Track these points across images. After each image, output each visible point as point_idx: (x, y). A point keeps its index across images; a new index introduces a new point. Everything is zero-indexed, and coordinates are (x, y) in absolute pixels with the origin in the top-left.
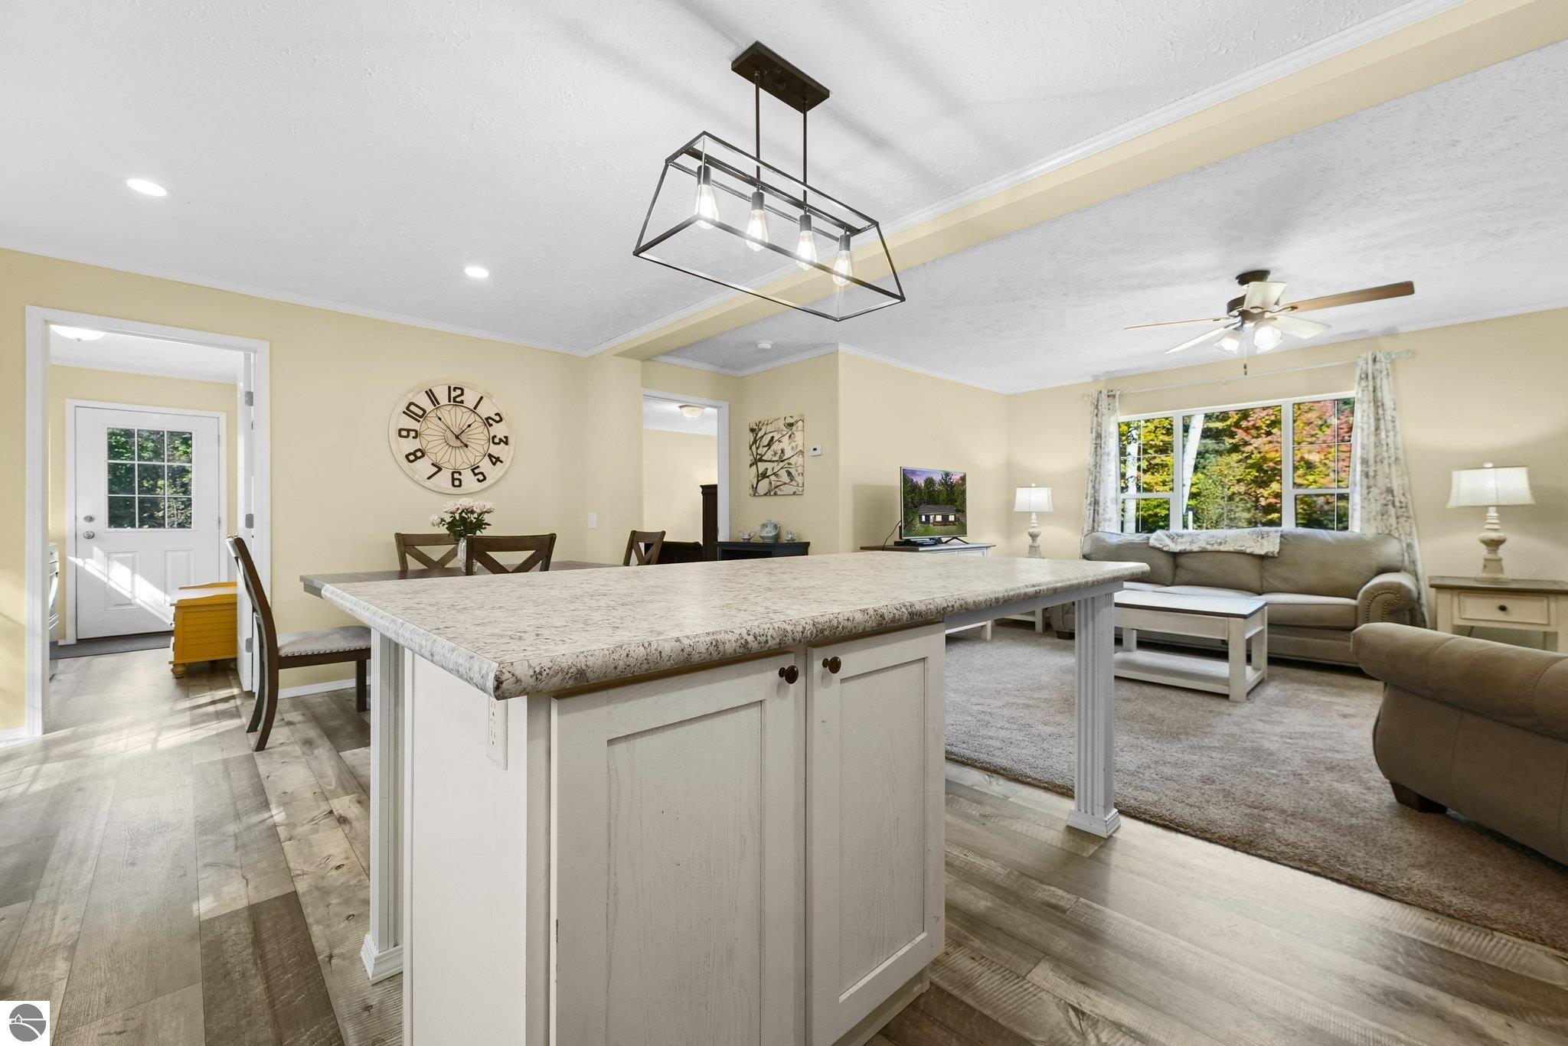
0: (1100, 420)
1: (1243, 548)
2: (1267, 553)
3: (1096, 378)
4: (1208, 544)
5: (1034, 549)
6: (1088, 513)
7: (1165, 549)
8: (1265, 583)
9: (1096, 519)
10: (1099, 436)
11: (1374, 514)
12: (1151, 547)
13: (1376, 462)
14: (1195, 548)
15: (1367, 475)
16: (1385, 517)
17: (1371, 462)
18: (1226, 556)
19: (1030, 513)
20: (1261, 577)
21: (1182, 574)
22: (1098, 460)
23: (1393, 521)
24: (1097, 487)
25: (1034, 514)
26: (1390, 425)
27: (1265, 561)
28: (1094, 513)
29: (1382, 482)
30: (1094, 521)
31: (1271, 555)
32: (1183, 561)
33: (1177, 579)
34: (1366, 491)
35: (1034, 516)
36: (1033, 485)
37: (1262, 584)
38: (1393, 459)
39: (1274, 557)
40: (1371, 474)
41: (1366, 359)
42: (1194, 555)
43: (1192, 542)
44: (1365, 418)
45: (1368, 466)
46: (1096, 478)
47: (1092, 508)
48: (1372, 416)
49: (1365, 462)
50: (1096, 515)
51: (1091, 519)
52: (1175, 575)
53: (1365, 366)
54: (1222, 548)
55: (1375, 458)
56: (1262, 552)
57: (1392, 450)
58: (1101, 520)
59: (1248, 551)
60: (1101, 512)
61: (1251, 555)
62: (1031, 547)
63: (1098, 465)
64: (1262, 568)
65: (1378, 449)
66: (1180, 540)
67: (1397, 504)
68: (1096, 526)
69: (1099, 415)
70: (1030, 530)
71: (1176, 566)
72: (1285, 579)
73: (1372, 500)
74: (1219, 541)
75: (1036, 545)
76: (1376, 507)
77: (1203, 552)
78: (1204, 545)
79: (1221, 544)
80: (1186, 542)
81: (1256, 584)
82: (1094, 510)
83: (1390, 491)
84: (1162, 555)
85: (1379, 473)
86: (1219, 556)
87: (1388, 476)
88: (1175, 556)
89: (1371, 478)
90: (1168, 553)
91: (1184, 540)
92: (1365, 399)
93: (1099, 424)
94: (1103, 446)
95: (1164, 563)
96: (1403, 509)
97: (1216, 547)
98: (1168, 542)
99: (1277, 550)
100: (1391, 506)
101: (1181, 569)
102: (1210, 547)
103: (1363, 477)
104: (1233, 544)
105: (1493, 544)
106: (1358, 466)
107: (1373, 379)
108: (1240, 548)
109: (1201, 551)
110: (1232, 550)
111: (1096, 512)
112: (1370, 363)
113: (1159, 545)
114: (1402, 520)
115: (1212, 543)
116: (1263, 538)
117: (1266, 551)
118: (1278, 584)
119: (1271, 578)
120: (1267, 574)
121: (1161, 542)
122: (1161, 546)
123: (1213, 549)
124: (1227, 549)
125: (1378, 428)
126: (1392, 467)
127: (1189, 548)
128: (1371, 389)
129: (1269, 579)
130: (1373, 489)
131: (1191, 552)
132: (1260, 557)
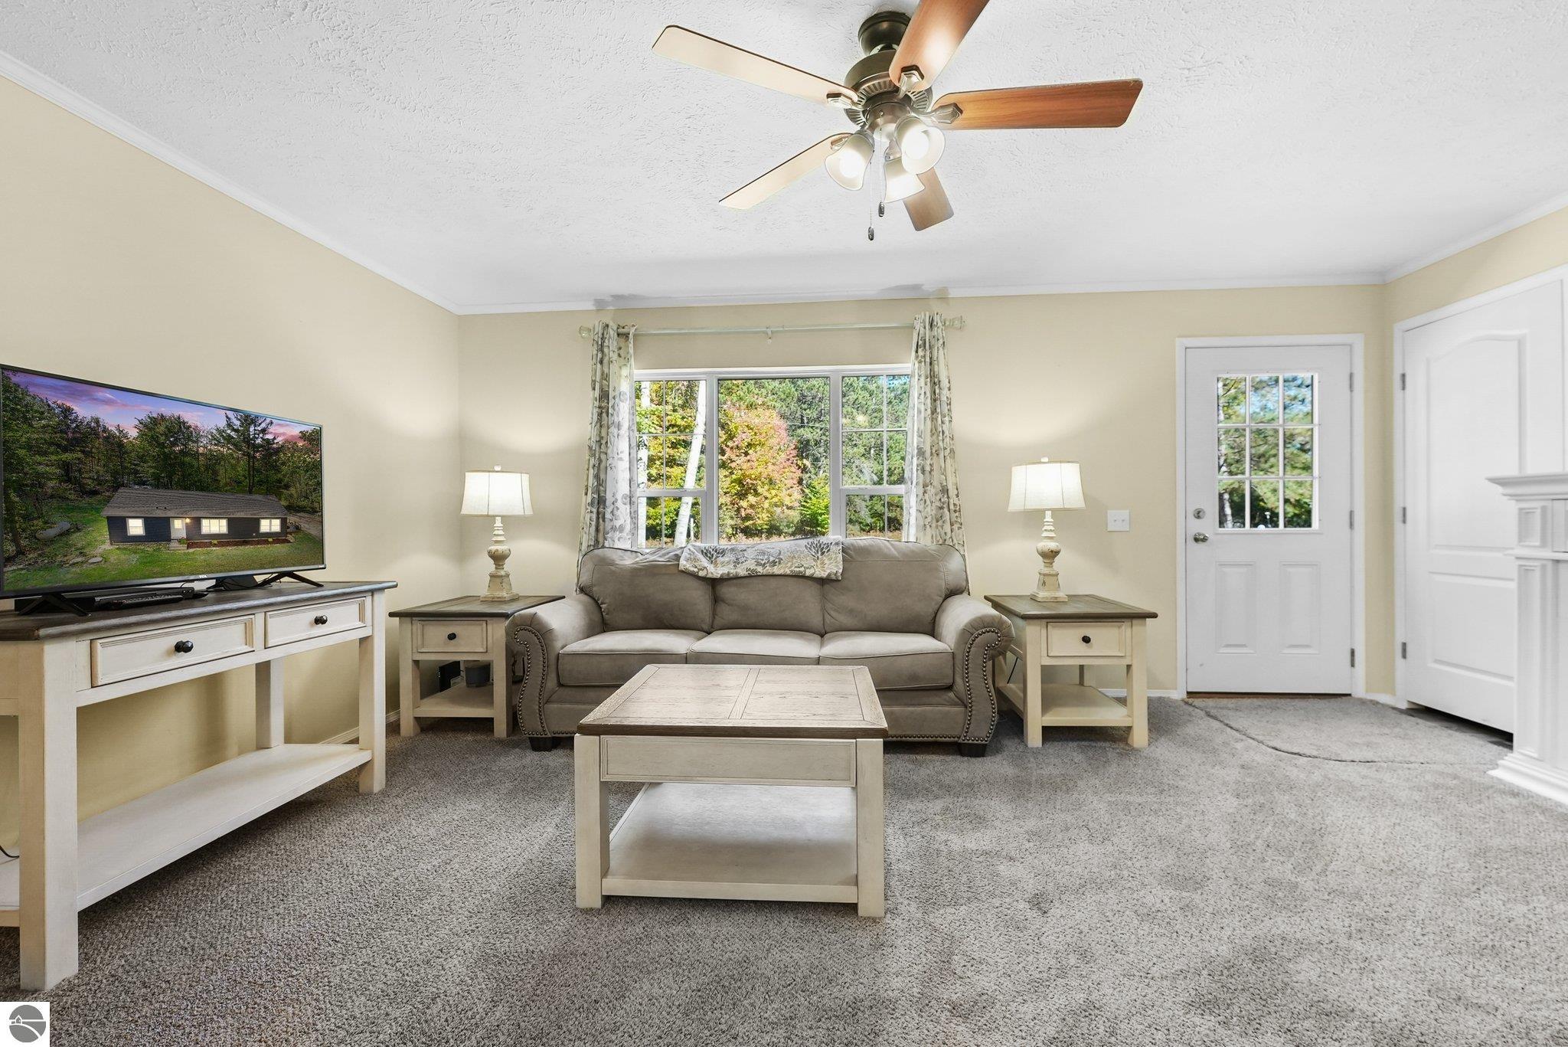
0: (606, 370)
1: (802, 569)
2: (829, 575)
3: (600, 305)
4: (758, 564)
5: (498, 580)
6: (587, 517)
7: (701, 574)
8: (828, 619)
9: (601, 528)
10: (604, 395)
12: (684, 573)
13: (932, 454)
14: (742, 571)
15: (923, 472)
17: (928, 454)
18: (782, 581)
19: (491, 518)
20: (824, 609)
21: (727, 613)
22: (604, 434)
23: (947, 528)
24: (602, 476)
25: (499, 519)
26: (945, 408)
27: (827, 587)
28: (598, 518)
29: (937, 478)
30: (597, 530)
31: (833, 577)
32: (726, 591)
33: (718, 621)
34: (922, 490)
35: (498, 523)
36: (497, 468)
37: (824, 620)
38: (948, 451)
39: (837, 581)
40: (928, 468)
41: (924, 321)
42: (739, 581)
43: (737, 562)
45: (924, 458)
46: (600, 461)
47: (595, 510)
49: (921, 453)
50: (601, 520)
51: (593, 528)
52: (714, 614)
53: (922, 329)
54: (776, 570)
55: (931, 449)
56: (824, 575)
57: (947, 440)
58: (608, 528)
59: (808, 573)
60: (608, 516)
61: (811, 578)
62: (492, 576)
63: (604, 442)
64: (824, 597)
65: (935, 437)
66: (721, 559)
68: (601, 540)
69: (606, 361)
70: (493, 548)
71: (716, 600)
72: (852, 612)
74: (772, 559)
75: (502, 573)
77: (754, 576)
78: (754, 567)
79: (774, 563)
80: (728, 562)
81: (816, 620)
82: (598, 513)
83: (944, 490)
84: (695, 584)
85: (935, 467)
87: (944, 473)
88: (713, 583)
89: (927, 473)
90: (704, 579)
91: (726, 559)
92: (923, 373)
93: (605, 377)
94: (610, 411)
95: (699, 599)
96: (957, 514)
97: (769, 570)
98: (705, 562)
99: (841, 571)
100: (946, 510)
101: (723, 605)
102: (760, 569)
103: (919, 472)
104: (790, 564)
105: (1050, 556)
106: (915, 459)
107: (931, 347)
108: (798, 569)
109: (750, 576)
110: (788, 572)
111: (600, 516)
112: (927, 327)
113: (692, 569)
114: (956, 527)
115: (763, 562)
116: (823, 553)
117: (829, 571)
118: (844, 619)
119: (835, 610)
120: (829, 606)
121: (696, 564)
122: (696, 570)
123: (765, 572)
124: (781, 572)
125: (934, 411)
126: (948, 460)
127: (733, 571)
128: (928, 360)
129: (832, 613)
130: (929, 488)
131: (737, 578)
132: (820, 581)
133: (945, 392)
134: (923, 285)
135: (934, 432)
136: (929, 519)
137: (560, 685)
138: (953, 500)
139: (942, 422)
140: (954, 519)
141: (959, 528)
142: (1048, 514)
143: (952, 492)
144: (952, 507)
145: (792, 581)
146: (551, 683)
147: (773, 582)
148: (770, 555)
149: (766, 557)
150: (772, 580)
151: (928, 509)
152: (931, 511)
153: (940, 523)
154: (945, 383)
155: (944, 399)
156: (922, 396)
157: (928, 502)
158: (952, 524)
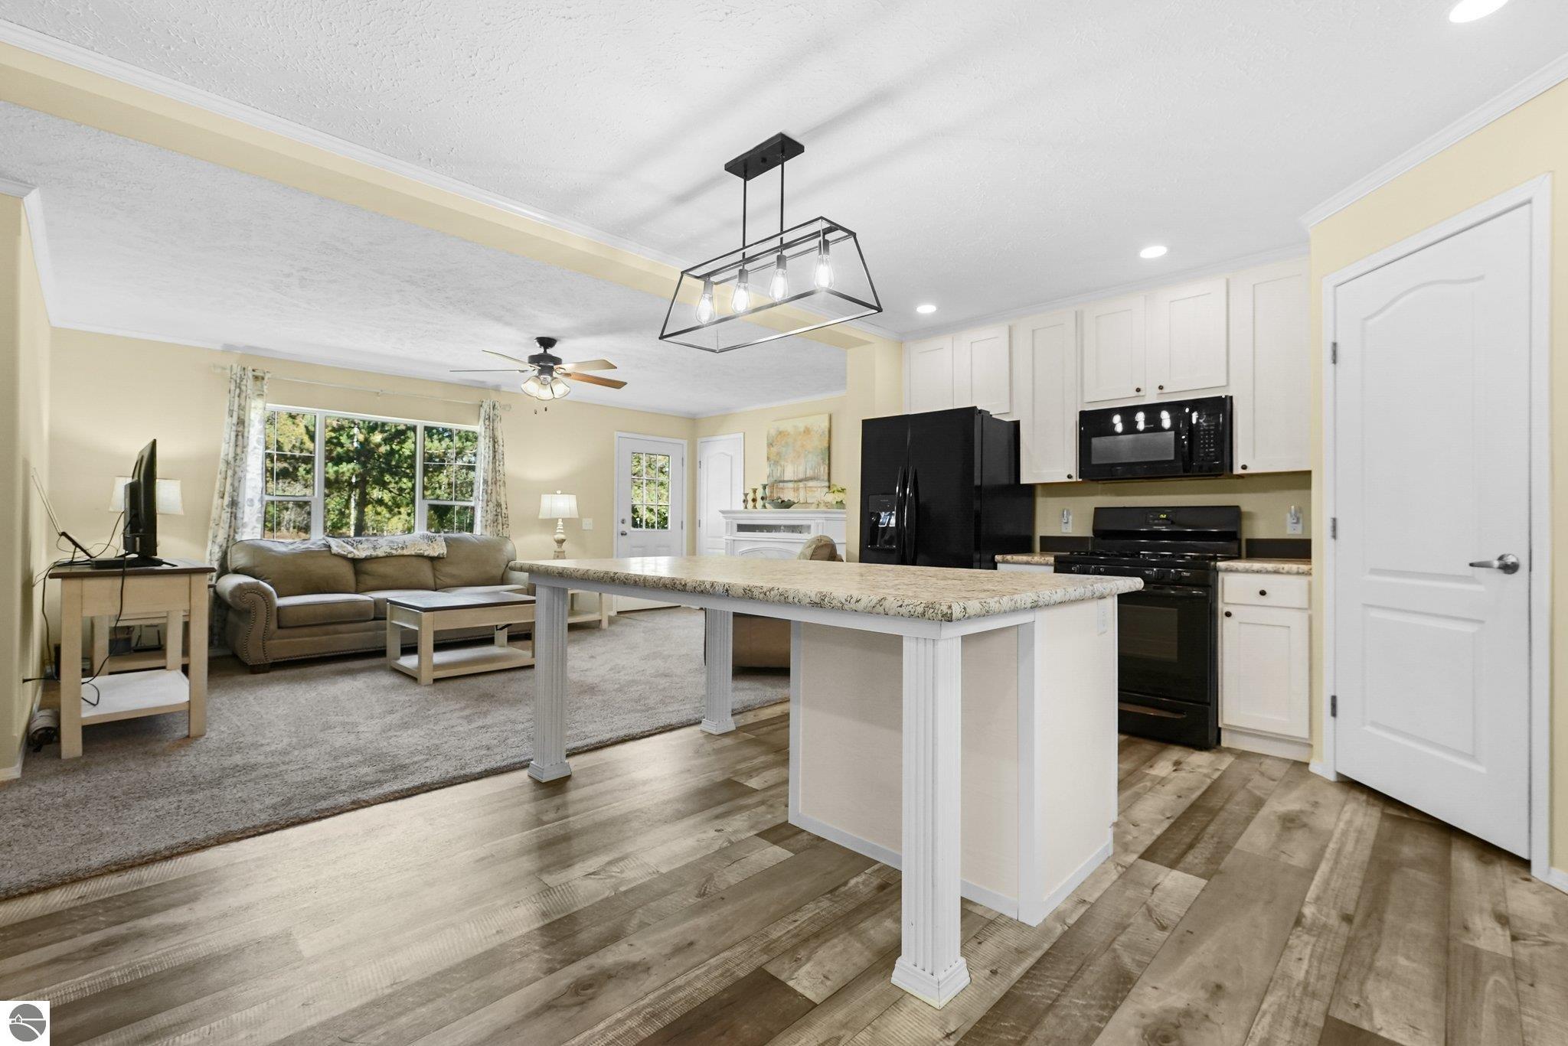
1: (422, 551)
2: (438, 555)
4: (392, 549)
6: (224, 515)
7: (350, 556)
8: (438, 581)
9: (233, 525)
11: (489, 522)
12: (335, 555)
13: (492, 483)
14: (380, 553)
15: (487, 493)
16: (495, 524)
17: (490, 483)
18: (409, 559)
20: (435, 576)
21: (367, 580)
23: (500, 527)
24: (236, 485)
26: (501, 457)
27: (436, 562)
28: (231, 517)
29: (494, 498)
30: (230, 527)
31: (441, 556)
32: (369, 567)
33: (361, 585)
34: (485, 505)
37: (435, 582)
38: (501, 482)
39: (443, 558)
40: (490, 492)
41: (489, 405)
42: (379, 560)
43: (374, 547)
44: (487, 449)
45: (488, 485)
46: (235, 472)
47: (230, 510)
48: (491, 448)
49: (486, 482)
50: (233, 519)
51: (228, 525)
52: (357, 582)
53: (488, 410)
54: (406, 552)
55: (491, 480)
56: (436, 555)
57: (502, 476)
58: (240, 524)
59: (426, 554)
60: (239, 515)
61: (426, 557)
64: (434, 569)
65: (494, 474)
66: (362, 545)
67: (503, 515)
71: (357, 573)
72: (453, 576)
73: (489, 512)
74: (400, 546)
76: (490, 517)
77: (389, 556)
78: (389, 550)
79: (403, 548)
80: (368, 548)
81: (431, 584)
82: (232, 512)
83: (499, 505)
84: (344, 562)
85: (493, 491)
87: (498, 494)
88: (355, 562)
89: (488, 495)
90: (351, 560)
91: (366, 545)
92: (487, 434)
95: (347, 571)
96: (505, 519)
97: (400, 552)
98: (350, 548)
99: (446, 552)
100: (500, 517)
101: (366, 577)
102: (394, 552)
103: (484, 493)
104: (414, 549)
105: (561, 542)
106: (482, 488)
107: (493, 421)
108: (419, 552)
109: (387, 556)
110: (413, 553)
111: (233, 515)
112: (492, 409)
113: (343, 553)
114: (504, 527)
115: (396, 547)
116: (433, 543)
117: (440, 552)
118: (448, 581)
119: (443, 575)
120: (437, 573)
121: (345, 551)
122: (346, 553)
123: (398, 553)
124: (409, 553)
125: (494, 457)
126: (502, 488)
127: (374, 554)
128: (491, 428)
129: (441, 577)
130: (490, 503)
131: (377, 558)
132: (432, 559)
133: (501, 447)
134: (488, 381)
135: (495, 470)
137: (279, 627)
138: (504, 511)
139: (499, 466)
140: (504, 522)
141: (506, 527)
142: (560, 521)
143: (504, 506)
145: (414, 559)
146: (273, 626)
147: (403, 560)
148: (398, 543)
149: (396, 544)
150: (402, 558)
151: (489, 515)
154: (500, 444)
155: (500, 452)
158: (503, 525)
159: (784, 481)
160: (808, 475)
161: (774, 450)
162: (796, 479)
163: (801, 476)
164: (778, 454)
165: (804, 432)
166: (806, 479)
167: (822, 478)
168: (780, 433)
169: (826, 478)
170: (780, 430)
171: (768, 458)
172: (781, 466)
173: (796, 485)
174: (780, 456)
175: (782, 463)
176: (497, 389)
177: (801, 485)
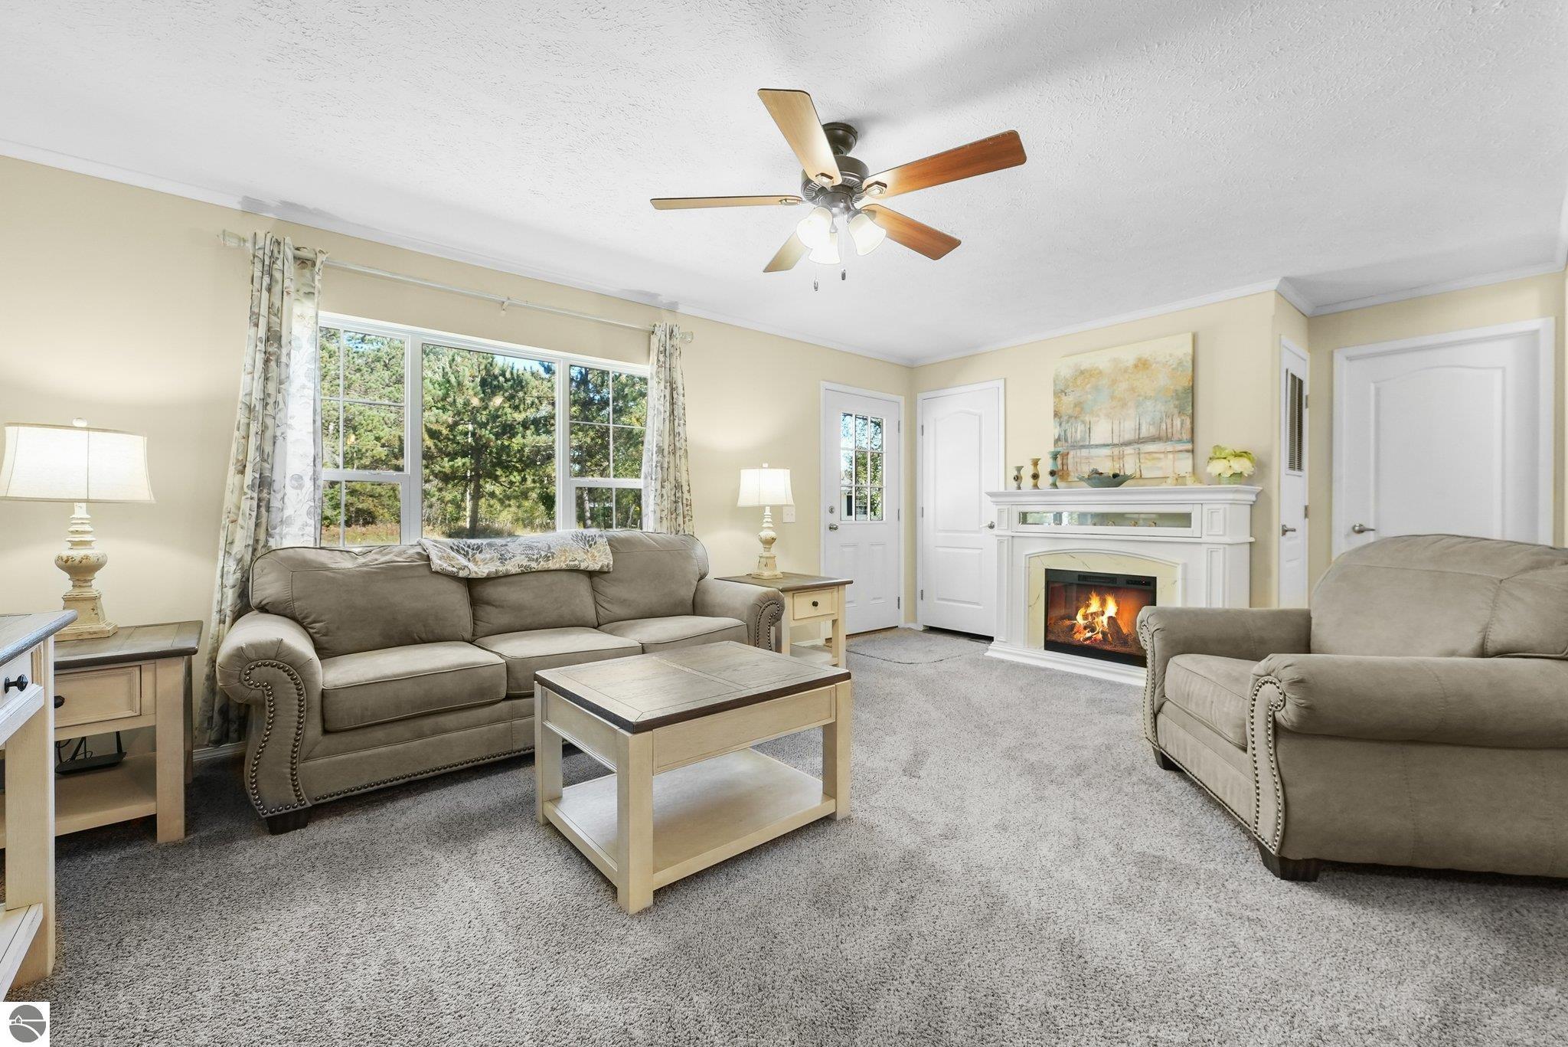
1: (577, 563)
2: (602, 567)
4: (530, 560)
7: (462, 574)
8: (601, 611)
12: (437, 573)
13: (669, 453)
14: (512, 567)
15: (662, 468)
17: (666, 452)
18: (558, 576)
20: (595, 602)
21: (494, 617)
23: (680, 520)
26: (681, 412)
27: (596, 579)
29: (673, 474)
31: (606, 569)
32: (492, 592)
33: (482, 627)
34: (659, 485)
35: (82, 513)
36: (80, 423)
37: (597, 612)
38: (683, 451)
39: (608, 572)
40: (666, 465)
42: (509, 579)
43: (503, 559)
45: (663, 455)
48: (665, 399)
49: (660, 451)
52: (476, 619)
53: (663, 338)
54: (552, 565)
55: (669, 448)
56: (597, 567)
57: (682, 441)
59: (582, 567)
61: (584, 571)
64: (594, 589)
65: (672, 437)
71: (477, 601)
72: (623, 602)
74: (543, 554)
77: (526, 573)
78: (525, 563)
79: (547, 558)
80: (492, 559)
81: (588, 612)
83: (679, 486)
84: (452, 586)
85: (672, 466)
86: (548, 578)
87: (679, 470)
88: (471, 584)
89: (665, 470)
90: (465, 580)
91: (486, 556)
92: (662, 378)
95: (457, 600)
96: (688, 508)
97: (544, 565)
98: (463, 561)
99: (612, 563)
100: (680, 504)
101: (489, 610)
102: (534, 565)
103: (659, 468)
104: (563, 558)
105: (769, 542)
106: (654, 455)
107: (671, 354)
108: (571, 563)
109: (523, 573)
110: (564, 567)
111: (263, 505)
112: (668, 336)
113: (450, 569)
114: (687, 519)
115: (535, 557)
116: (590, 546)
117: (600, 564)
118: (617, 610)
119: (609, 602)
120: (600, 598)
121: (452, 563)
122: (455, 570)
123: (540, 568)
124: (557, 566)
125: (671, 414)
126: (683, 459)
127: (502, 569)
128: (668, 366)
129: (605, 605)
130: (666, 483)
131: (507, 576)
132: (591, 574)
133: (681, 397)
134: (659, 295)
135: (673, 433)
136: (666, 512)
138: (686, 495)
139: (679, 425)
140: (686, 513)
141: (689, 520)
142: (768, 509)
143: (685, 488)
144: (685, 502)
145: (565, 577)
148: (538, 549)
149: (536, 552)
150: (546, 576)
151: (665, 503)
152: (667, 504)
153: (674, 516)
154: (680, 391)
155: (680, 404)
156: (662, 398)
157: (665, 497)
158: (684, 517)
159: (1090, 446)
160: (1144, 433)
161: (1068, 400)
162: (1116, 441)
163: (1129, 436)
164: (1079, 405)
165: (1136, 366)
166: (1141, 441)
167: (1177, 436)
168: (1082, 373)
169: (1186, 436)
170: (1082, 368)
171: (1056, 414)
172: (1083, 422)
173: (1116, 451)
174: (1082, 409)
175: (1087, 419)
176: (672, 309)
177: (1129, 450)
